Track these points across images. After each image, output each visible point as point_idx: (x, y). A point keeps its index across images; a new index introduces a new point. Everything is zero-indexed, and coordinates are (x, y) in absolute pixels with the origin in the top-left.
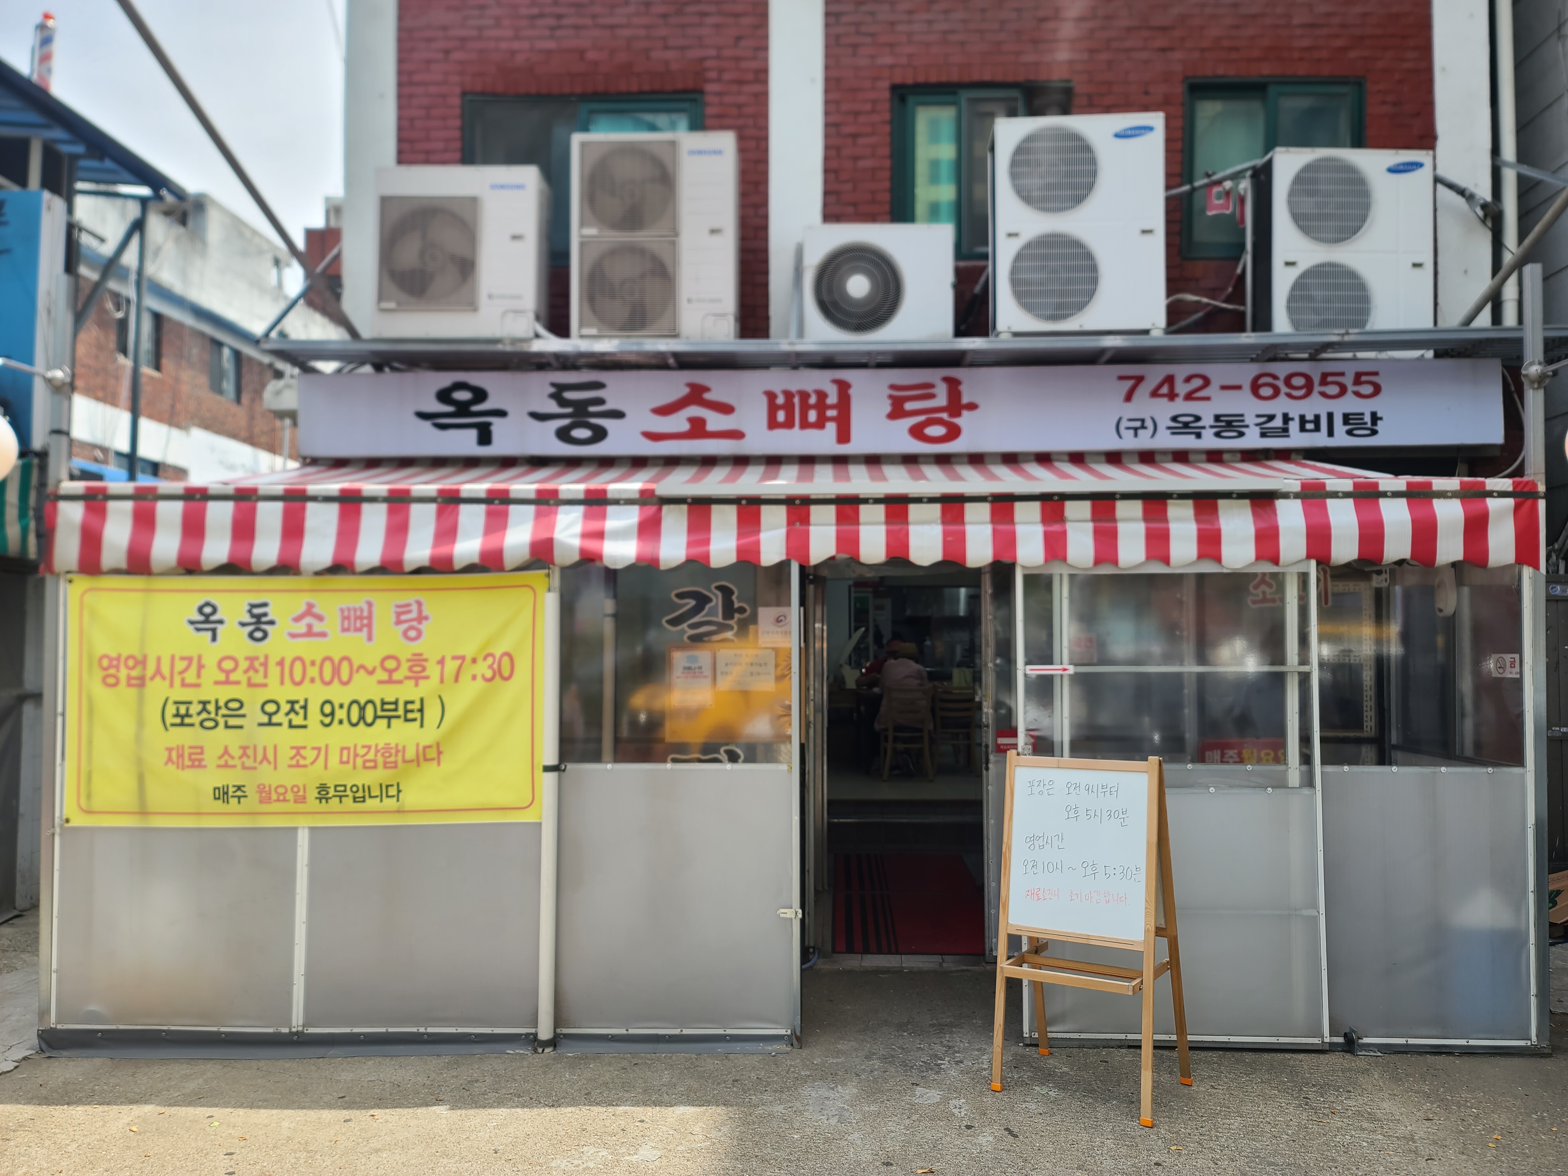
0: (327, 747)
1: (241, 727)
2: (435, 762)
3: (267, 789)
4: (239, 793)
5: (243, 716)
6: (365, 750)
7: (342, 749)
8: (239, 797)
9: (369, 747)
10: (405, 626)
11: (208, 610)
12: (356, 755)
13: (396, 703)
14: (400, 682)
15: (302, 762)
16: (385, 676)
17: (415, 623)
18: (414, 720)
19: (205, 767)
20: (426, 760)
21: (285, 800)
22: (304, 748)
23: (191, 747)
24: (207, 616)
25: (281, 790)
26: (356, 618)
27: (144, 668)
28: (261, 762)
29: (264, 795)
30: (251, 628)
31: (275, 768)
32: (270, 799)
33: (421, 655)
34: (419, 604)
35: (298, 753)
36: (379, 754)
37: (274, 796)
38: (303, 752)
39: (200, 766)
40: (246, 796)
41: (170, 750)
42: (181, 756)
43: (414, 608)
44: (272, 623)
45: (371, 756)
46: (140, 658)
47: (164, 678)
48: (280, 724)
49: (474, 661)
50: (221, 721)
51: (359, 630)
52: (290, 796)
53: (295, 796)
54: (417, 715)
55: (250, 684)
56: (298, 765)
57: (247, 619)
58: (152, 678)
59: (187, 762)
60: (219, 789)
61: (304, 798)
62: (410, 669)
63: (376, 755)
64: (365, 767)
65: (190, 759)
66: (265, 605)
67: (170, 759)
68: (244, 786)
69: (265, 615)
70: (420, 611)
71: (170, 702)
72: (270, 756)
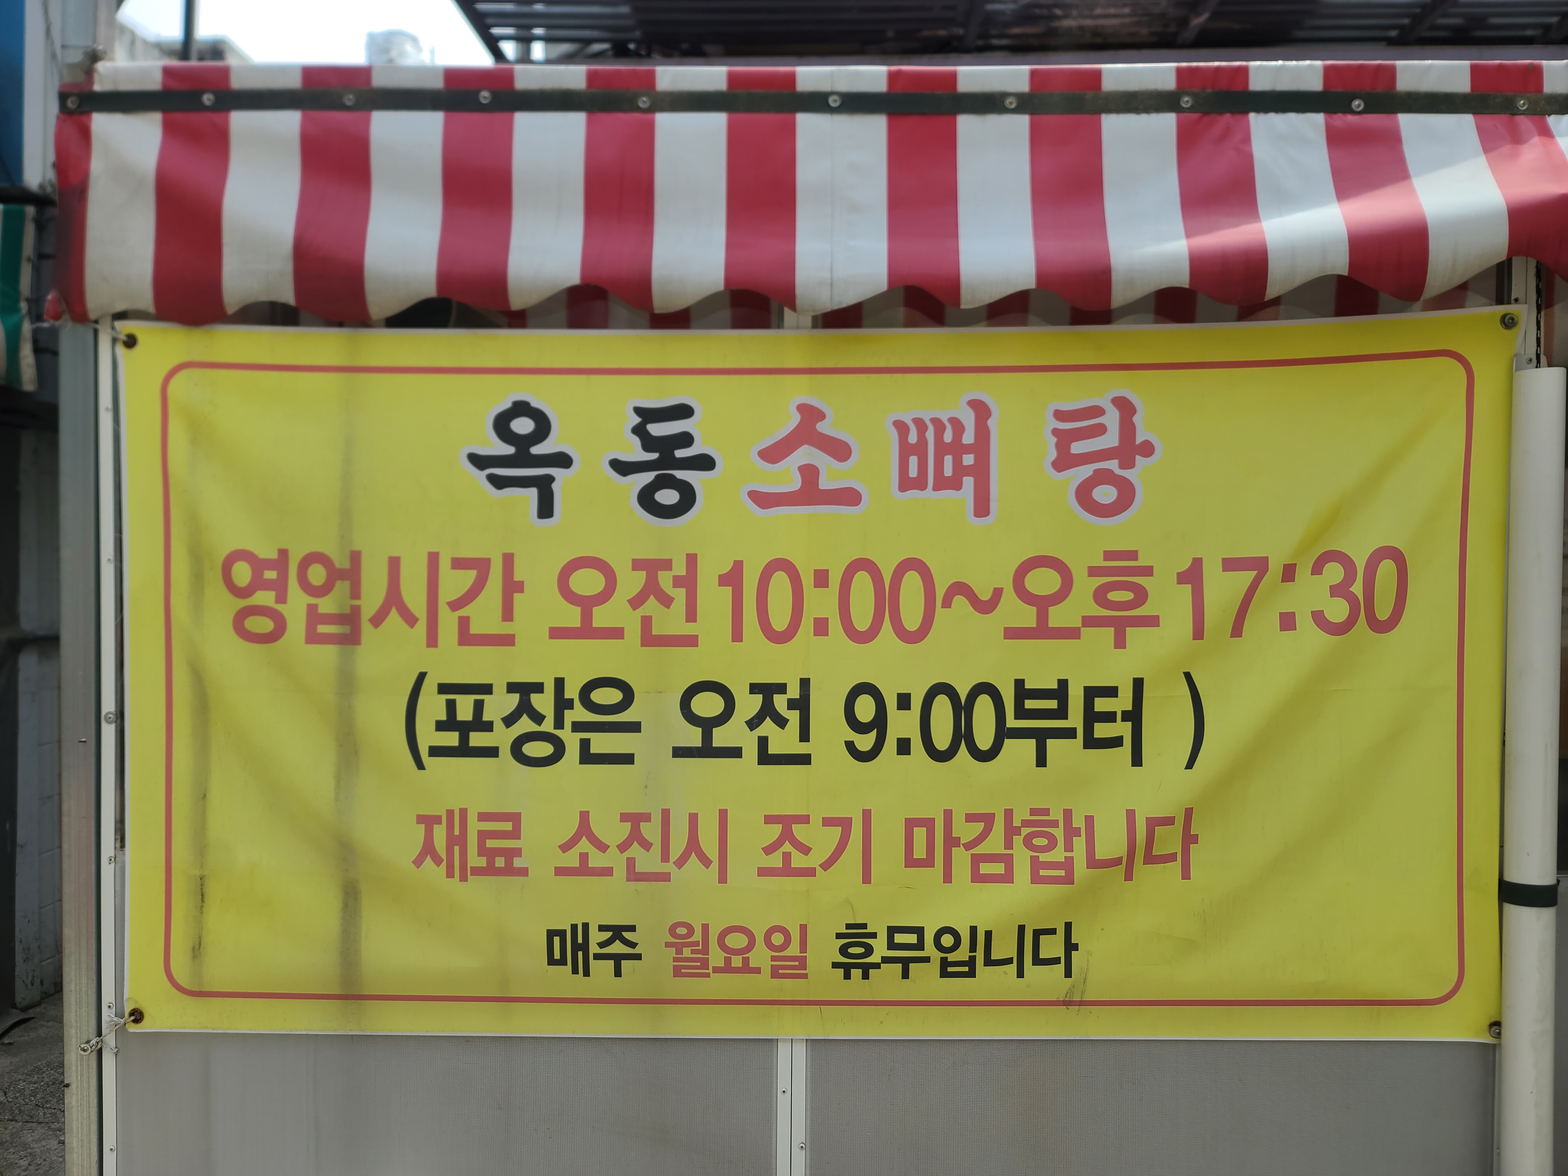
0: (867, 815)
1: (627, 759)
2: (1176, 867)
3: (697, 936)
4: (617, 948)
5: (634, 727)
6: (978, 828)
7: (911, 824)
8: (618, 959)
9: (988, 820)
10: (1085, 471)
11: (523, 426)
12: (951, 842)
13: (1061, 692)
14: (1072, 633)
15: (798, 860)
16: (1027, 617)
17: (1113, 465)
18: (1117, 742)
19: (523, 872)
20: (1150, 859)
21: (746, 969)
22: (805, 819)
23: (483, 817)
24: (523, 443)
25: (737, 941)
26: (942, 449)
27: (355, 593)
28: (681, 862)
29: (687, 952)
30: (648, 477)
31: (723, 878)
32: (705, 964)
33: (1133, 555)
34: (1125, 407)
35: (787, 835)
36: (1018, 840)
37: (716, 958)
38: (798, 830)
39: (510, 871)
40: (638, 957)
41: (428, 821)
42: (457, 841)
43: (1112, 419)
44: (705, 463)
45: (994, 844)
46: (341, 562)
47: (410, 620)
48: (735, 753)
49: (1289, 573)
50: (572, 740)
51: (955, 484)
52: (761, 957)
53: (773, 958)
54: (1123, 729)
55: (649, 639)
56: (787, 870)
57: (635, 452)
58: (377, 620)
59: (475, 860)
60: (562, 934)
61: (802, 962)
62: (1100, 596)
63: (1009, 844)
64: (977, 877)
65: (482, 850)
66: (684, 411)
67: (428, 849)
68: (632, 928)
69: (686, 439)
70: (1127, 428)
71: (429, 687)
72: (709, 843)
